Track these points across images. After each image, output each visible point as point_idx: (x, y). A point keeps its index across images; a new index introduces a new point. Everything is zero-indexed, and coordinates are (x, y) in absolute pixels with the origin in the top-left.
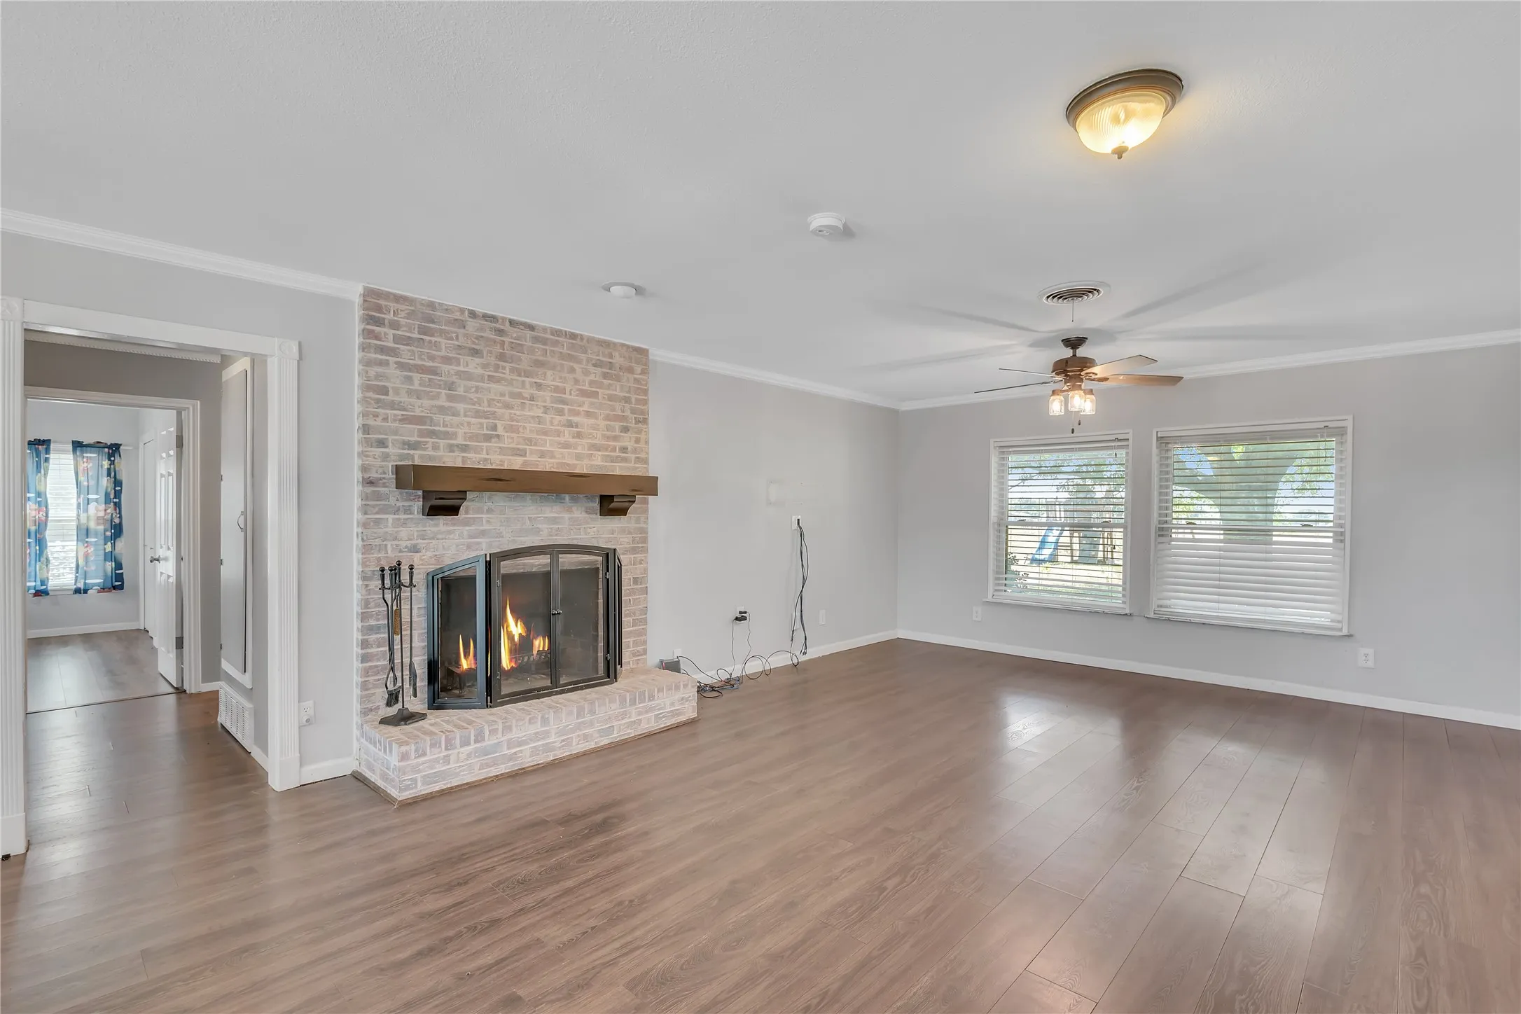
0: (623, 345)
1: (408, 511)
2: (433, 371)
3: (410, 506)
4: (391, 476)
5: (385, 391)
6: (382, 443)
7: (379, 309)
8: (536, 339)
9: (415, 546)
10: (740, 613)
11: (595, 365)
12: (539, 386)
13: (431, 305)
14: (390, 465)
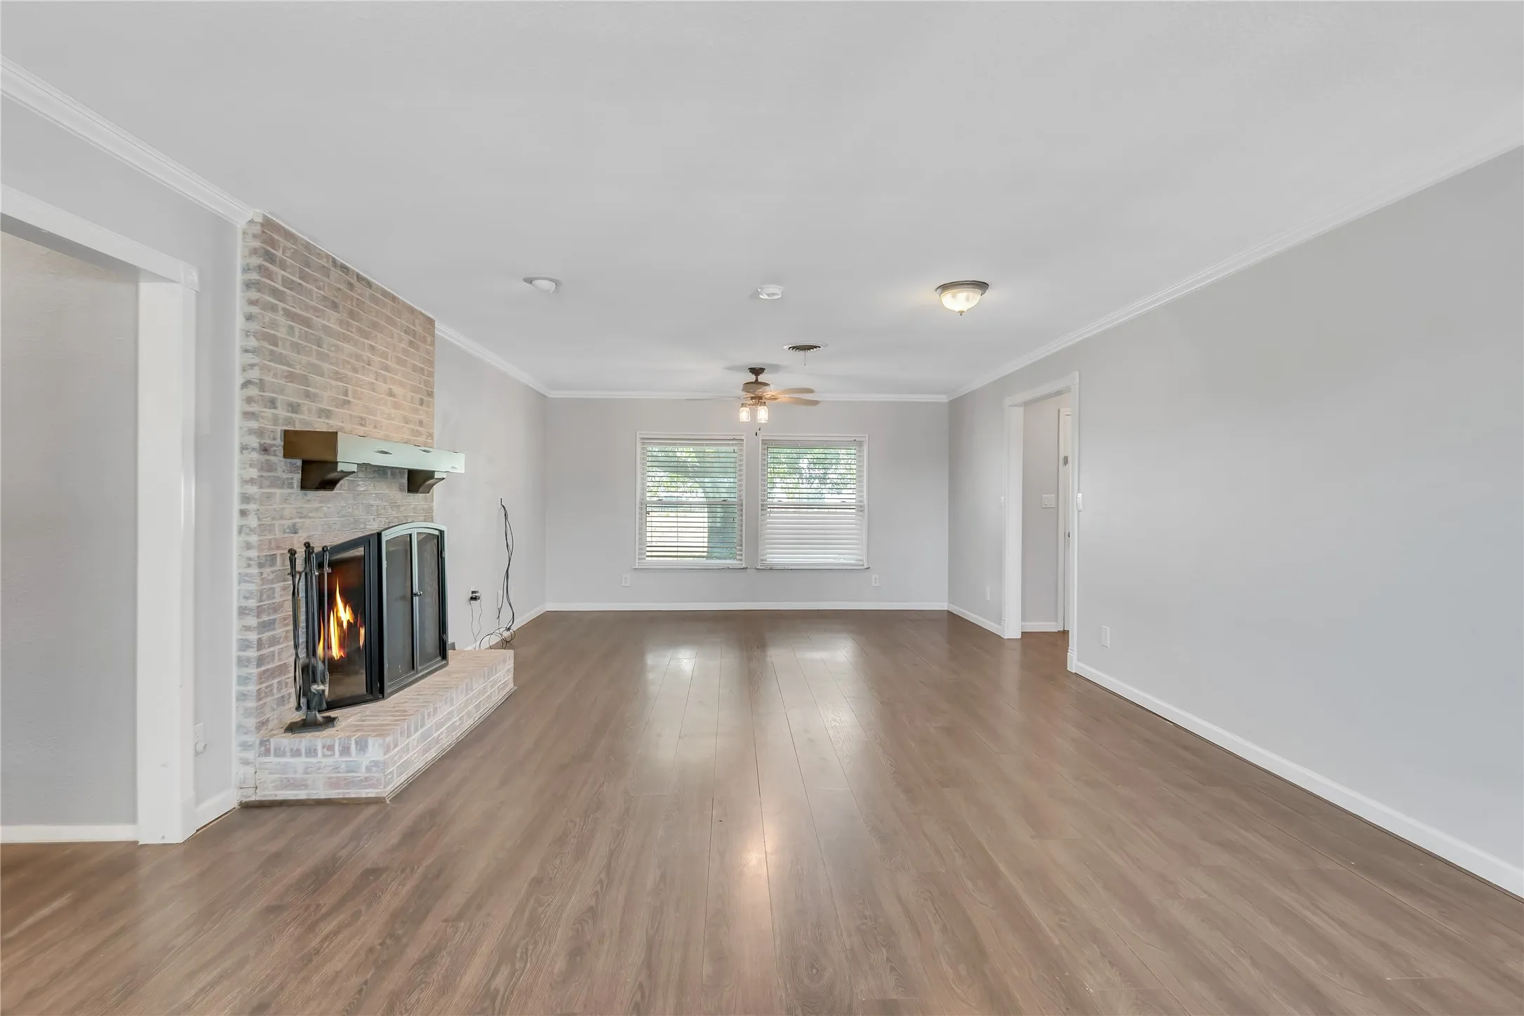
0: (421, 313)
1: (291, 486)
2: (307, 323)
3: (292, 478)
4: (279, 442)
5: (274, 341)
6: (272, 403)
7: (273, 243)
8: (374, 299)
9: (294, 525)
10: (473, 592)
11: (406, 332)
12: (372, 348)
13: (308, 247)
14: (279, 429)
